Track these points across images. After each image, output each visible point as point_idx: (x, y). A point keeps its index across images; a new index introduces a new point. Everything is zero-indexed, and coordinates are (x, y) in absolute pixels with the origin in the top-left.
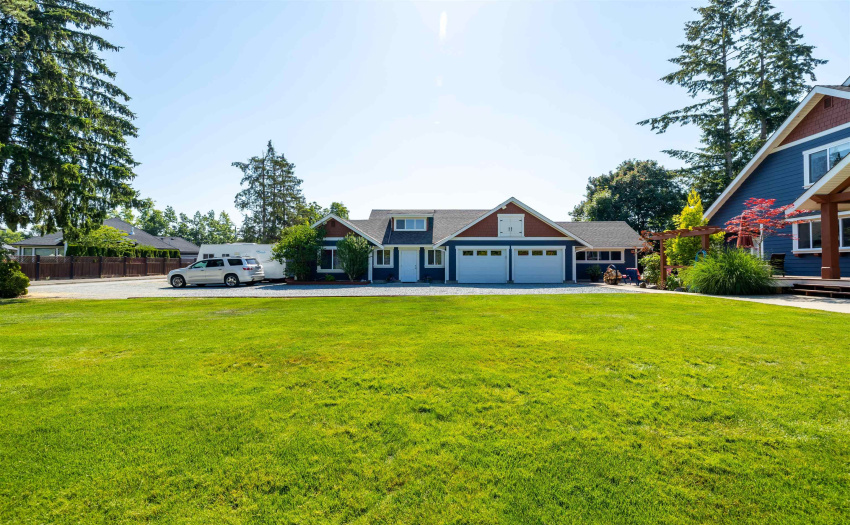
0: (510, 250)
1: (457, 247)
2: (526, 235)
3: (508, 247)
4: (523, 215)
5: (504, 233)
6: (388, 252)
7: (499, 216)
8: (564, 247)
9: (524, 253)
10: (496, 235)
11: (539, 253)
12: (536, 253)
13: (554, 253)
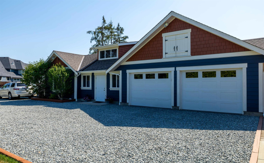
0: (175, 72)
1: (128, 71)
2: (193, 54)
3: (173, 69)
4: (189, 31)
5: (168, 54)
6: (88, 77)
7: (164, 35)
8: (245, 66)
9: (193, 75)
10: (161, 57)
11: (212, 74)
12: (207, 75)
13: (232, 74)
